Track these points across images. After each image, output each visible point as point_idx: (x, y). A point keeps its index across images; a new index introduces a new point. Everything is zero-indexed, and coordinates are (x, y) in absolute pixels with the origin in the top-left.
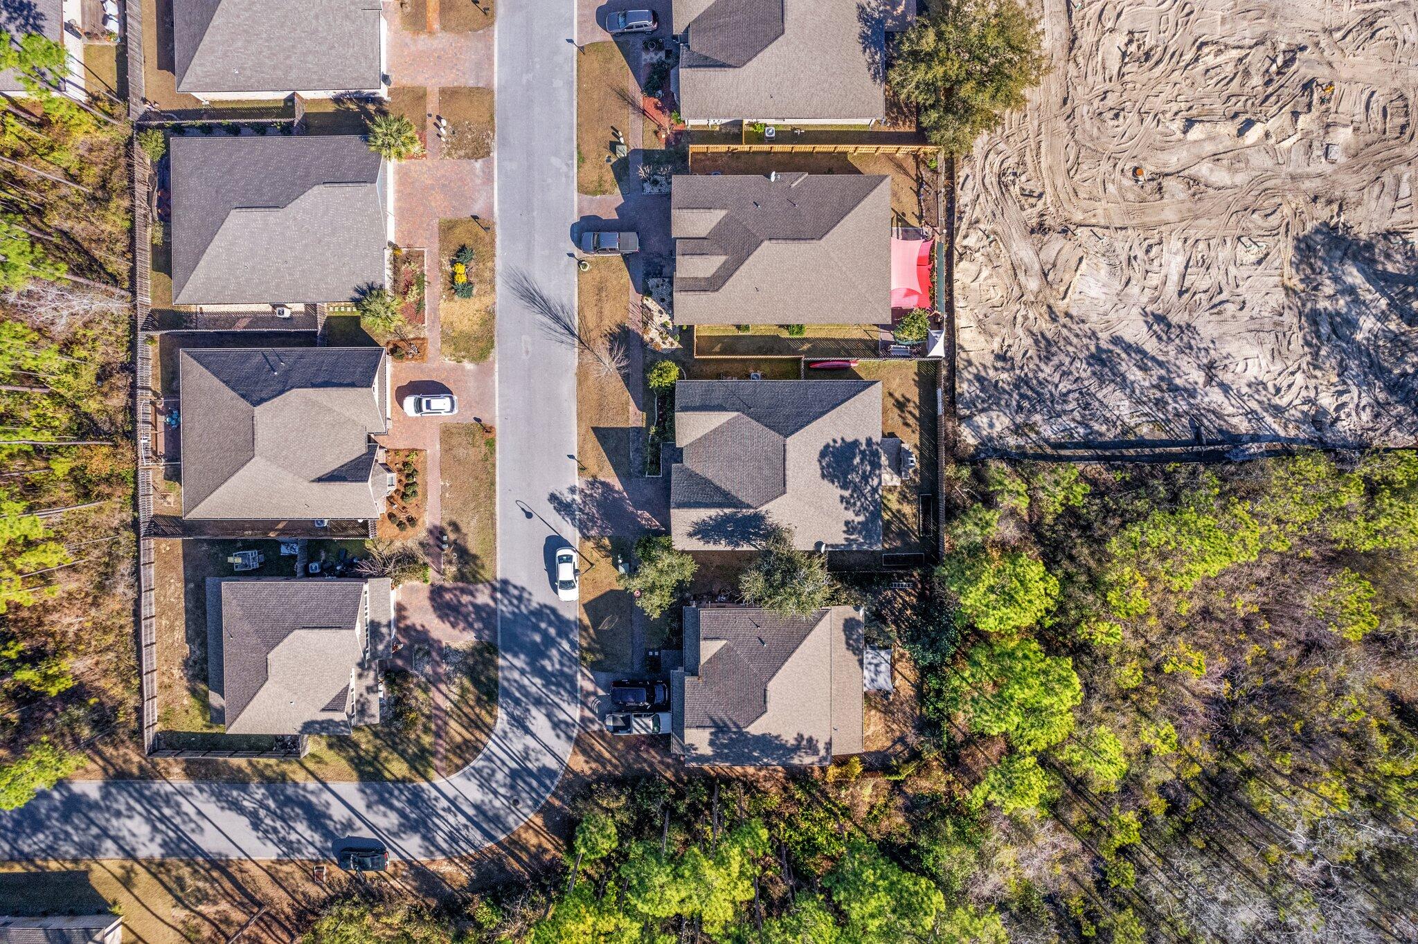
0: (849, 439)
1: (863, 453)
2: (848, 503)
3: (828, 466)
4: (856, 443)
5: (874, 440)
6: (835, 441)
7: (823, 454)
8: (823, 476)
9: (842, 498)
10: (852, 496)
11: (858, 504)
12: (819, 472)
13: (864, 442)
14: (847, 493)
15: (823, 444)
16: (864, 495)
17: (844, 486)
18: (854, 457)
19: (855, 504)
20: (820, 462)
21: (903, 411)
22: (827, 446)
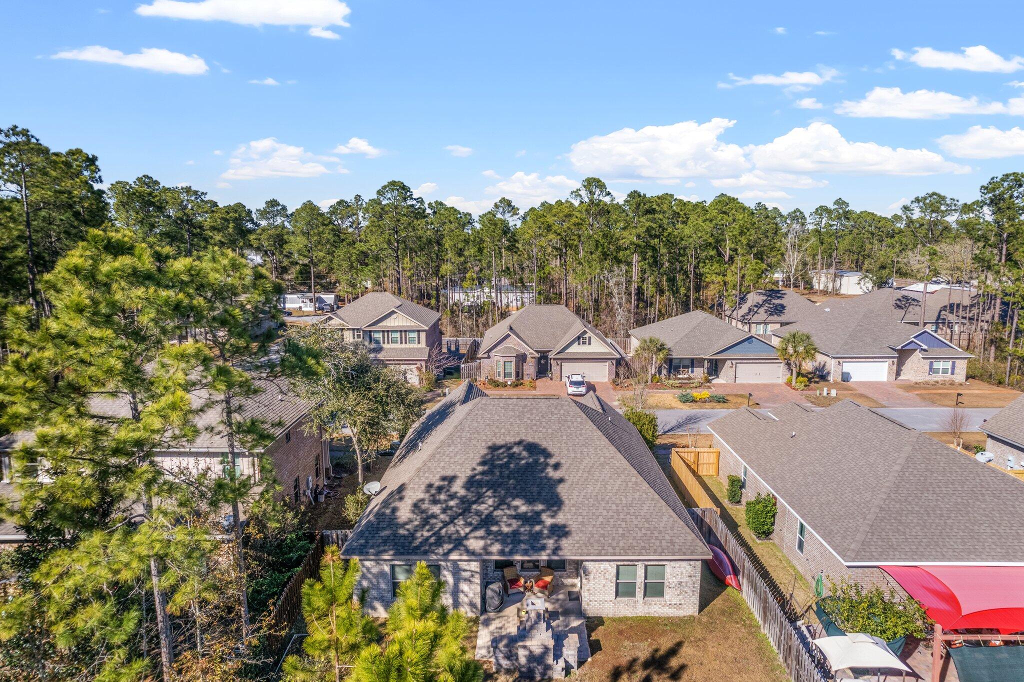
0: (562, 490)
1: (535, 519)
2: (440, 489)
3: (512, 456)
4: (555, 503)
5: (564, 542)
6: (557, 466)
7: (533, 448)
8: (493, 448)
9: (451, 479)
10: (452, 496)
11: (436, 509)
12: (500, 442)
13: (560, 519)
14: (458, 487)
15: (551, 449)
16: (452, 521)
17: (471, 483)
18: (530, 501)
19: (435, 502)
20: (519, 443)
21: (646, 665)
22: (548, 455)
